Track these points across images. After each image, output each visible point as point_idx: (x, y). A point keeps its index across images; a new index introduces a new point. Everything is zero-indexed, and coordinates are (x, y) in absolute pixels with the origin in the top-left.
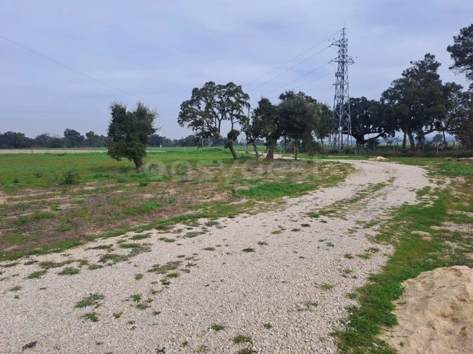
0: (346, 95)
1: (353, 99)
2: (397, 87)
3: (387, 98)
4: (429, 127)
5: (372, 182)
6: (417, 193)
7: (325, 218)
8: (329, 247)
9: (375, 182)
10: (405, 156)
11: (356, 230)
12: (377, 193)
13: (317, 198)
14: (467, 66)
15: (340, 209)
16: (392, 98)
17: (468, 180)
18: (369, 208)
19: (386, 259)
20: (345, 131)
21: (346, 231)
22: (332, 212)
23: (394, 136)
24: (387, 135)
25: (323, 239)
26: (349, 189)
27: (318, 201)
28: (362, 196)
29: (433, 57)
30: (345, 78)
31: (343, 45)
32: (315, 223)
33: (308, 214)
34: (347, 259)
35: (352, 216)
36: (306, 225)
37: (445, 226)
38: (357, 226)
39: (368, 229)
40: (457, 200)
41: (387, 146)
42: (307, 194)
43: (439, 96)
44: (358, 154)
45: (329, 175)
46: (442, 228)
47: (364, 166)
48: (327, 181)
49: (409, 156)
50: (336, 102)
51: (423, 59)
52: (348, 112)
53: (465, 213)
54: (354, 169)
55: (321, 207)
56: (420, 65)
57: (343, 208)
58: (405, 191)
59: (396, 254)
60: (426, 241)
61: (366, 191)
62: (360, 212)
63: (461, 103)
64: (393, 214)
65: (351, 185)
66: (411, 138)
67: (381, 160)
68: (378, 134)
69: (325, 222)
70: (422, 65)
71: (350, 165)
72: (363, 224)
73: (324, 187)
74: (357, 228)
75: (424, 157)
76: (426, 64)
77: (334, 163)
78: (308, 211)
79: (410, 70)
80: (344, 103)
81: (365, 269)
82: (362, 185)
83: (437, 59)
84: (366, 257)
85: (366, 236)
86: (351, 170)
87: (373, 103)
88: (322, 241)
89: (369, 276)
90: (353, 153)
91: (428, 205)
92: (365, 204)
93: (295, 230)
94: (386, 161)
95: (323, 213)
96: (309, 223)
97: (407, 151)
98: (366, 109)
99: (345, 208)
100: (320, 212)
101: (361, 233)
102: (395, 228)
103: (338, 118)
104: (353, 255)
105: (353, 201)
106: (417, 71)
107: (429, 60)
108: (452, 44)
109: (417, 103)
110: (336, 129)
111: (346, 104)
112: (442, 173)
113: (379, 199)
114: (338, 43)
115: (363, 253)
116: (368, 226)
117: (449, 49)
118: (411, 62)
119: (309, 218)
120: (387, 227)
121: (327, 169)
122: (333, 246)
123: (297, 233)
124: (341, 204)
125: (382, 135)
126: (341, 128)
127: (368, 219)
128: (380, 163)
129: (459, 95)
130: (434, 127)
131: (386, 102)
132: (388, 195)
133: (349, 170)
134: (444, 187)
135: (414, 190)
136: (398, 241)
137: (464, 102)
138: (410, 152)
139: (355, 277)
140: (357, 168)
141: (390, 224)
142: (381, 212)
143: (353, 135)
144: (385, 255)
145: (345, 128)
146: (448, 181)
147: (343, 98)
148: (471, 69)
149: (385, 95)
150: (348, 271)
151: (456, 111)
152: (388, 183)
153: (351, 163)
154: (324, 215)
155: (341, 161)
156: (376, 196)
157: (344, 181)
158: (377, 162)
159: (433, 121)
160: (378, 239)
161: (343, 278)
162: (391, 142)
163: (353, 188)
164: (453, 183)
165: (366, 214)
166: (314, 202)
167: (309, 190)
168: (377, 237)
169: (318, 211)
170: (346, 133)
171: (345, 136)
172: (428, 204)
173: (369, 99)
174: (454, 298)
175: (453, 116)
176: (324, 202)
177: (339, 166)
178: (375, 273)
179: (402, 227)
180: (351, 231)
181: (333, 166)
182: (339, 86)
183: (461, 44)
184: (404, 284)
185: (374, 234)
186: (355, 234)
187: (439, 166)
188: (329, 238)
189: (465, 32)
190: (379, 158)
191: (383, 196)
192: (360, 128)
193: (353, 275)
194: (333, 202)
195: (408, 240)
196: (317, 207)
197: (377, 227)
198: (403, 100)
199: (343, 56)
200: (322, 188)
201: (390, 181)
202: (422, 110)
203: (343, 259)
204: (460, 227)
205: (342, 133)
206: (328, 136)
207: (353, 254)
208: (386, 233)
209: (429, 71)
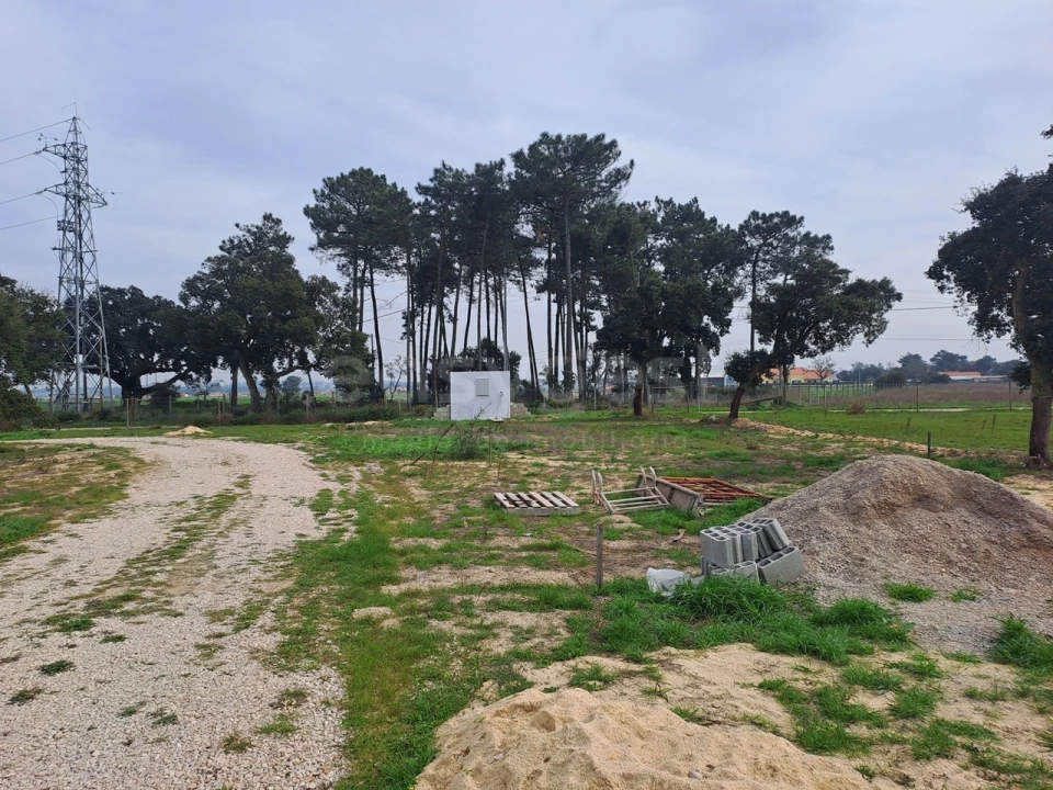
0: (90, 278)
1: (107, 289)
2: (217, 273)
3: (195, 295)
4: (286, 361)
5: (199, 492)
6: (312, 507)
7: (114, 624)
8: (162, 730)
9: (210, 491)
10: (243, 423)
11: (218, 641)
12: (224, 519)
14: (338, 251)
15: (148, 583)
16: (207, 296)
17: (387, 468)
18: (223, 566)
19: (335, 716)
20: (93, 366)
21: (192, 653)
22: (127, 598)
23: (209, 378)
24: (194, 376)
25: (132, 703)
26: (147, 518)
27: (70, 570)
28: (194, 535)
29: (278, 222)
30: (86, 236)
31: (74, 158)
32: (85, 650)
33: (49, 621)
34: (233, 756)
35: (189, 599)
36: (60, 667)
37: (406, 580)
38: (218, 628)
39: (247, 632)
40: (392, 515)
41: (196, 402)
42: (23, 550)
43: (300, 299)
44: (134, 421)
45: (76, 483)
46: (404, 587)
47: (162, 451)
48: (76, 501)
49: (252, 423)
50: (64, 293)
51: (260, 224)
52: (98, 319)
53: (421, 541)
54: (141, 461)
55: (88, 590)
56: (254, 233)
57: (155, 579)
58: (287, 507)
59: (351, 688)
60: (391, 633)
61: (194, 518)
62: (207, 580)
63: (340, 317)
64: (286, 573)
65: (148, 505)
66: (251, 383)
67: (196, 436)
68: (173, 374)
69: (121, 638)
70: (259, 235)
71: (127, 451)
72: (230, 619)
73: (74, 521)
74: (220, 636)
76: (265, 234)
77: (80, 448)
78: (51, 612)
79: (236, 242)
80: (86, 296)
81: (300, 772)
82: (178, 504)
83: (285, 228)
84: (283, 730)
85: (254, 653)
86: (133, 464)
87: (161, 304)
88: (130, 712)
90: (119, 420)
91: (346, 536)
92: (209, 556)
93: (23, 697)
94: (209, 437)
95: (102, 608)
96: (66, 655)
97: (246, 413)
98: (143, 316)
99: (160, 577)
100: (90, 605)
101: (234, 649)
102: (312, 611)
103: (72, 333)
104: (245, 735)
105: (174, 552)
106: (249, 245)
107: (271, 228)
108: (312, 203)
109: (260, 311)
110: (69, 359)
111: (92, 302)
112: (338, 457)
113: (237, 536)
114: (62, 150)
115: (270, 716)
116: (245, 622)
117: (307, 211)
118: (237, 225)
119: (58, 638)
120: (291, 613)
121: (63, 466)
122: (173, 719)
123: (34, 705)
124: (142, 567)
125: (183, 377)
126: (80, 359)
127: (236, 600)
128: (197, 441)
129: (336, 302)
130: (296, 363)
131: (194, 302)
132: (254, 523)
133: (130, 465)
134: (354, 487)
135: (302, 502)
136: (335, 649)
137: (345, 316)
138: (250, 413)
140: (147, 459)
141: (296, 602)
142: (256, 571)
143: (114, 377)
144: (327, 703)
145: (91, 359)
146: (356, 473)
147: (82, 284)
148: (345, 255)
149: (191, 286)
151: (332, 331)
152: (238, 491)
153: (125, 445)
154: (108, 615)
155: (99, 441)
156: (228, 529)
157: (126, 496)
158: (189, 441)
159: (293, 350)
160: (287, 656)
162: (205, 393)
163: (159, 514)
164: (366, 478)
165: (222, 586)
166: (59, 573)
167: (25, 538)
168: (284, 651)
169: (81, 604)
170: (93, 371)
171: (93, 380)
172: (346, 530)
173: (149, 294)
175: (328, 341)
176: (90, 568)
177: (94, 455)
178: (331, 776)
179: (324, 604)
180: (207, 651)
181: (79, 456)
182: (70, 256)
183: (326, 205)
185: (270, 642)
186: (220, 656)
187: (324, 442)
188: (149, 692)
189: (332, 184)
190: (190, 429)
191: (242, 528)
192: (128, 361)
194: (119, 564)
195: (356, 641)
196: (75, 591)
197: (267, 619)
198: (230, 302)
199: (78, 185)
200: (67, 527)
201: (240, 486)
202: (271, 326)
203: (221, 760)
204: (434, 577)
205: (85, 371)
206: (45, 378)
207: (245, 730)
208: (299, 632)
209: (272, 249)
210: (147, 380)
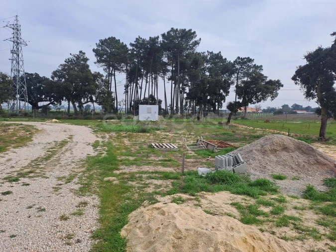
0: (21, 70)
1: (27, 73)
2: (63, 70)
3: (56, 77)
4: (86, 99)
5: (56, 140)
6: (92, 146)
7: (26, 180)
8: (41, 213)
9: (60, 140)
10: (71, 119)
11: (60, 186)
12: (64, 149)
13: (9, 160)
14: (104, 64)
15: (38, 168)
16: (60, 77)
17: (117, 134)
18: (63, 163)
19: (96, 210)
20: (22, 98)
21: (51, 190)
22: (31, 172)
23: (61, 104)
24: (56, 103)
25: (31, 205)
26: (39, 147)
27: (13, 163)
28: (54, 153)
29: (84, 53)
30: (20, 56)
31: (16, 29)
32: (16, 188)
33: (5, 179)
34: (63, 222)
35: (51, 173)
36: (8, 193)
37: (122, 169)
38: (60, 182)
39: (70, 184)
40: (118, 149)
41: (56, 111)
43: (91, 79)
44: (36, 117)
45: (16, 136)
46: (121, 171)
47: (45, 127)
48: (16, 142)
50: (13, 74)
51: (78, 54)
52: (24, 83)
53: (127, 157)
54: (37, 130)
55: (18, 169)
56: (76, 57)
57: (40, 167)
59: (102, 202)
60: (116, 185)
61: (54, 148)
62: (57, 167)
63: (104, 86)
64: (83, 166)
65: (39, 143)
66: (74, 106)
67: (56, 122)
68: (49, 102)
69: (28, 185)
70: (78, 58)
71: (33, 126)
72: (64, 180)
73: (14, 148)
74: (61, 185)
75: (84, 119)
76: (80, 58)
77: (17, 125)
78: (6, 176)
79: (70, 60)
80: (20, 76)
81: (84, 227)
82: (49, 143)
83: (86, 56)
84: (80, 214)
85: (71, 190)
87: (45, 79)
88: (30, 207)
89: (90, 235)
90: (31, 116)
91: (103, 155)
92: (58, 160)
94: (60, 123)
95: (23, 175)
96: (10, 189)
98: (39, 83)
99: (42, 166)
100: (19, 174)
101: (65, 189)
102: (90, 178)
103: (16, 87)
104: (67, 215)
105: (47, 158)
106: (74, 61)
107: (82, 55)
108: (96, 48)
109: (78, 83)
110: (14, 96)
111: (22, 78)
112: (102, 131)
113: (68, 154)
114: (12, 26)
115: (76, 210)
116: (69, 181)
117: (94, 50)
118: (71, 54)
119: (8, 184)
120: (84, 178)
121: (12, 130)
122: (44, 210)
124: (36, 163)
125: (52, 103)
126: (18, 96)
127: (67, 174)
128: (56, 124)
129: (102, 81)
130: (89, 100)
131: (56, 79)
132: (73, 150)
133: (34, 131)
134: (106, 140)
135: (89, 144)
136: (98, 190)
138: (74, 116)
139: (79, 241)
140: (39, 129)
141: (86, 175)
142: (73, 165)
143: (29, 102)
144: (94, 206)
145: (22, 96)
146: (107, 136)
147: (19, 72)
148: (106, 65)
149: (55, 74)
150: (69, 237)
151: (101, 90)
152: (69, 140)
153: (33, 124)
154: (24, 177)
155: (24, 123)
156: (65, 152)
157: (32, 140)
158: (53, 124)
159: (88, 96)
160: (82, 191)
161: (68, 247)
162: (59, 109)
163: (43, 147)
164: (111, 137)
165: (62, 169)
166: (9, 164)
168: (81, 190)
169: (16, 174)
170: (23, 100)
171: (22, 103)
172: (103, 153)
173: (41, 76)
174: (173, 238)
175: (100, 93)
176: (19, 163)
177: (22, 127)
178: (94, 228)
179: (95, 176)
180: (56, 189)
181: (17, 127)
182: (15, 62)
183: (100, 49)
184: (123, 233)
185: (77, 187)
186: (60, 191)
187: (97, 126)
188: (37, 202)
189: (102, 42)
190: (54, 120)
191: (69, 152)
192: (34, 97)
193: (76, 238)
194: (29, 161)
195: (105, 187)
196: (14, 170)
197: (76, 180)
198: (68, 79)
199: (18, 38)
200: (12, 149)
201: (69, 138)
202: (81, 88)
203: (59, 223)
204: (131, 168)
205: (20, 100)
206: (6, 102)
207: (67, 213)
208: (86, 184)
209: (82, 62)
210: (40, 104)
